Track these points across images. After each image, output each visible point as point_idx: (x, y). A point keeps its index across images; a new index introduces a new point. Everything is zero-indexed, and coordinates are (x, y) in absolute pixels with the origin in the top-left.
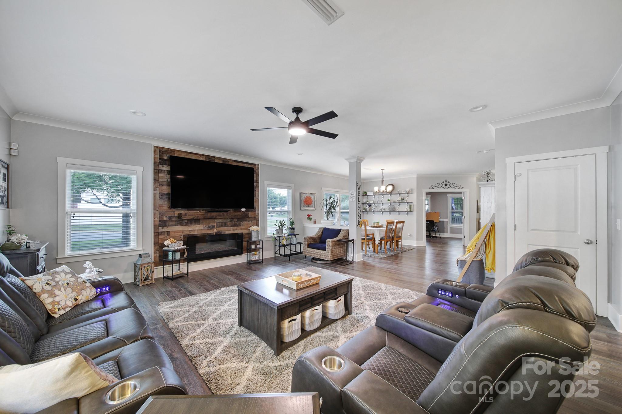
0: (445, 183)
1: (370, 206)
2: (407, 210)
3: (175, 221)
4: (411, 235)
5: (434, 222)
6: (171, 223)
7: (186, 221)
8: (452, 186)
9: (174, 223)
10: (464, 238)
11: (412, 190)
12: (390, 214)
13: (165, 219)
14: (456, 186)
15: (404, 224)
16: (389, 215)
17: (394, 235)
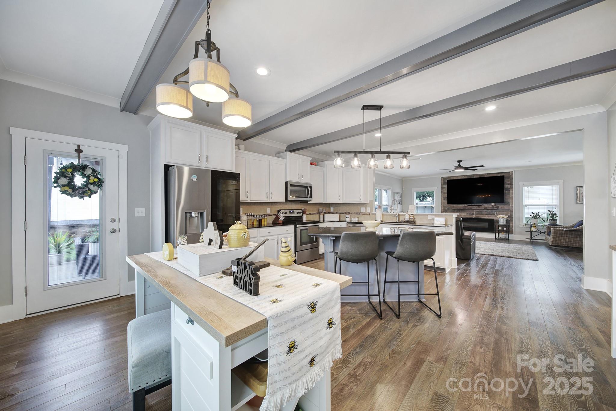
3: (451, 210)
6: (449, 211)
7: (457, 210)
9: (450, 211)
13: (446, 209)
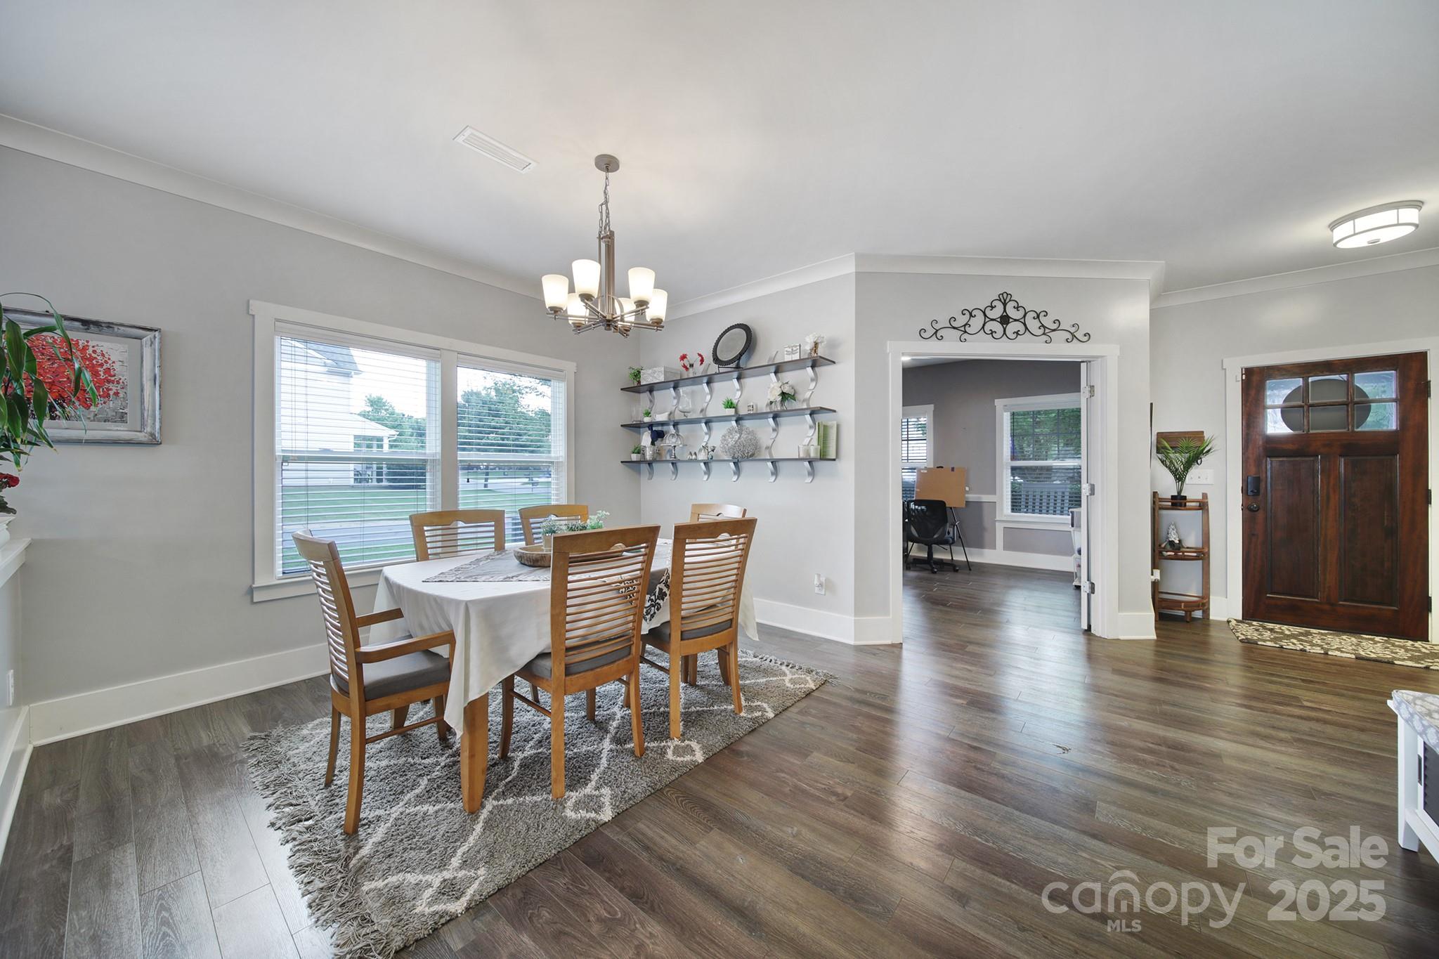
0: (997, 313)
1: (658, 435)
2: (808, 452)
4: (827, 585)
5: (947, 506)
8: (1033, 325)
10: (1089, 596)
11: (833, 345)
12: (738, 471)
14: (1055, 326)
15: (750, 539)
16: (735, 478)
17: (667, 618)
